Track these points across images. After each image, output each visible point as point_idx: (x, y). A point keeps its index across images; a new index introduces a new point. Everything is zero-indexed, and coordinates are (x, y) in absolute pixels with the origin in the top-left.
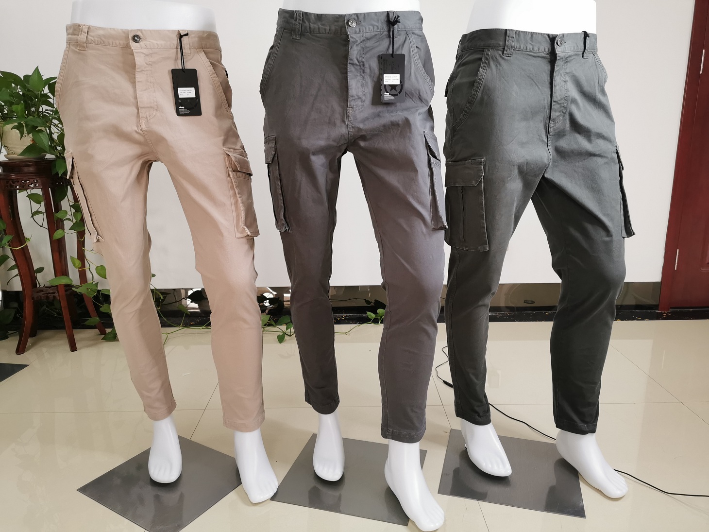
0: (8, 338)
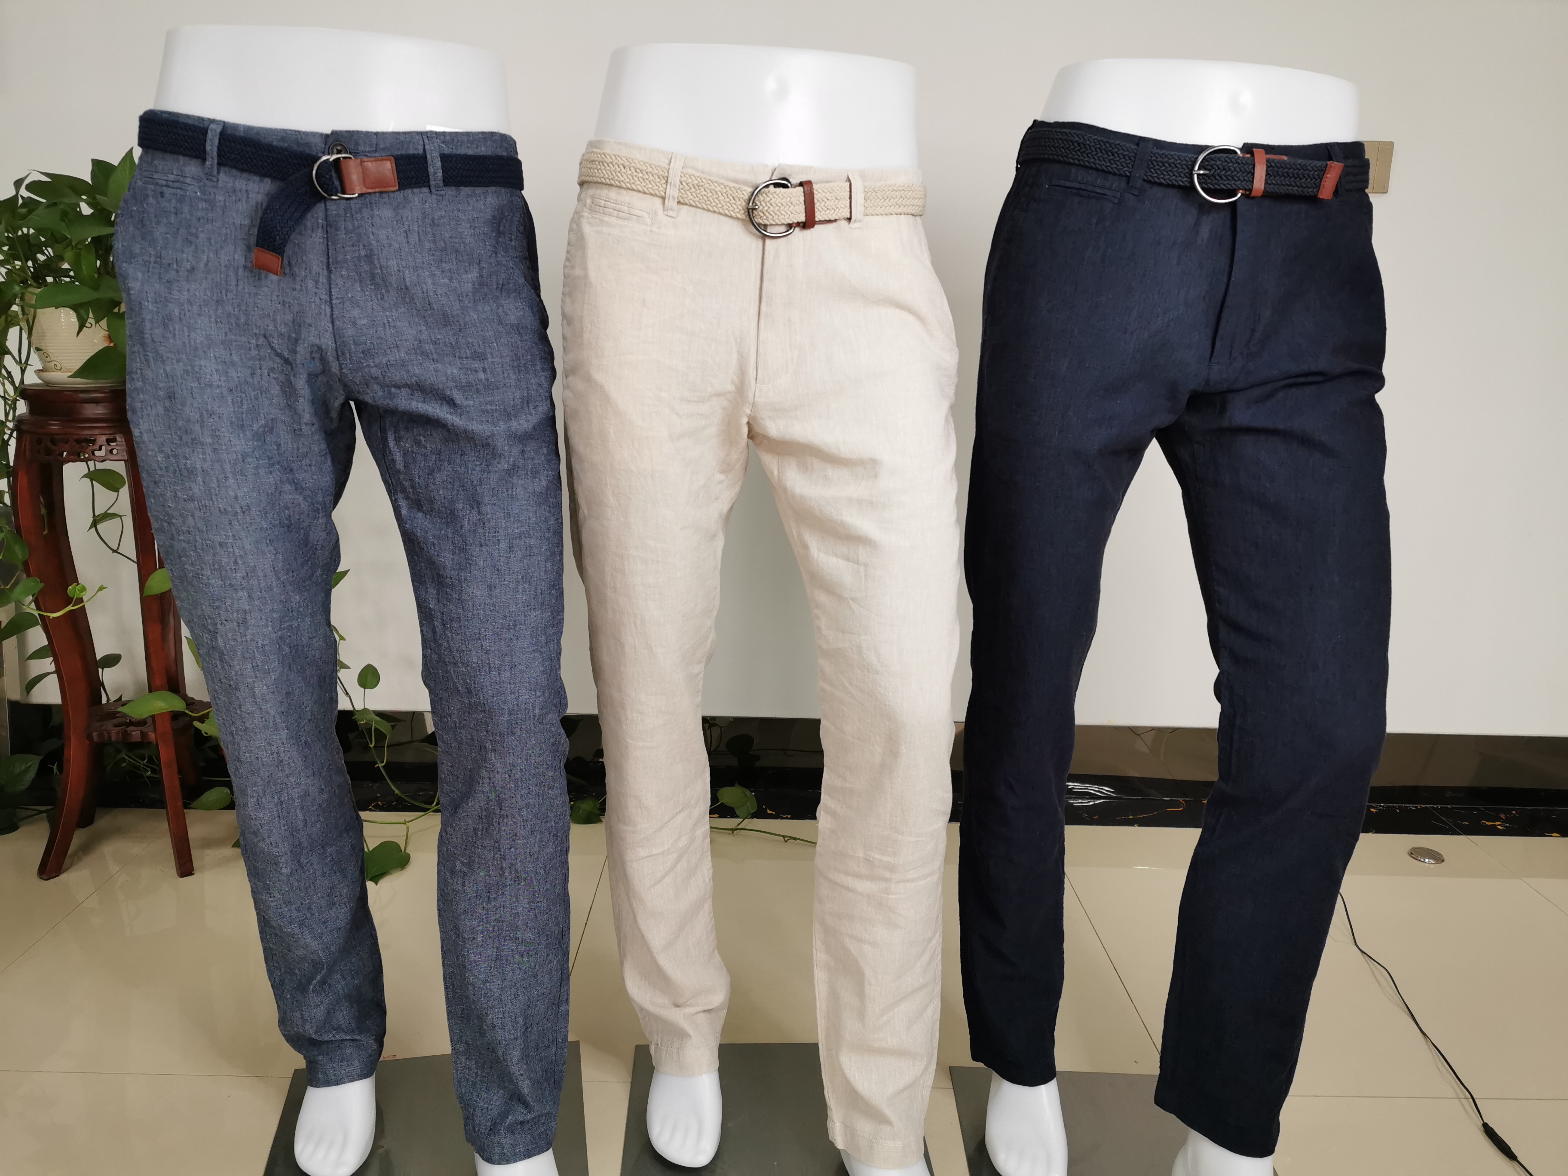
0: (18, 828)
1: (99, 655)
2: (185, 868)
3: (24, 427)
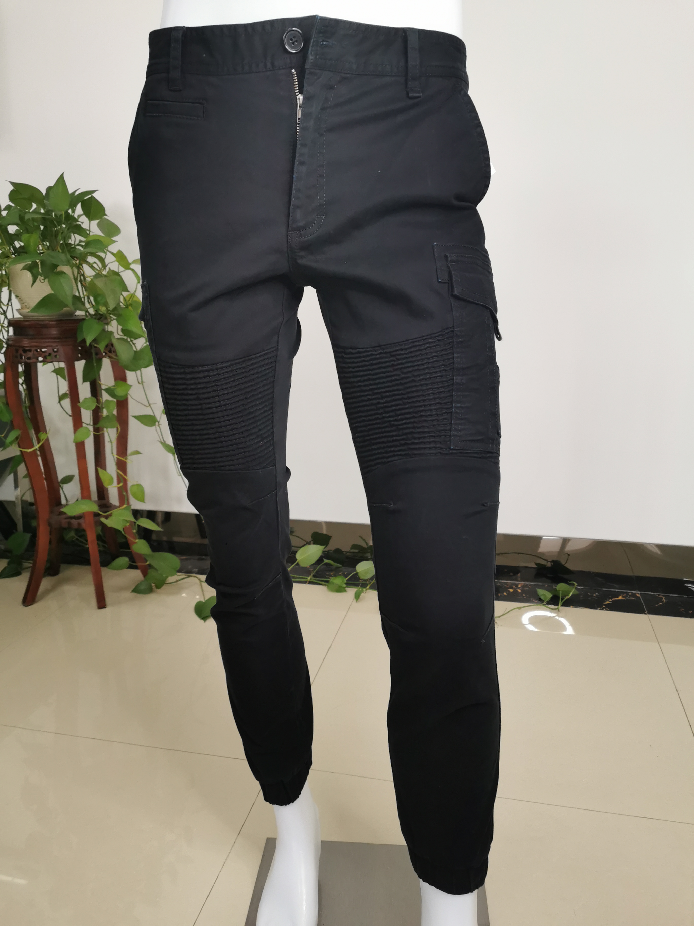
1: (60, 477)
2: (101, 604)
3: (10, 343)
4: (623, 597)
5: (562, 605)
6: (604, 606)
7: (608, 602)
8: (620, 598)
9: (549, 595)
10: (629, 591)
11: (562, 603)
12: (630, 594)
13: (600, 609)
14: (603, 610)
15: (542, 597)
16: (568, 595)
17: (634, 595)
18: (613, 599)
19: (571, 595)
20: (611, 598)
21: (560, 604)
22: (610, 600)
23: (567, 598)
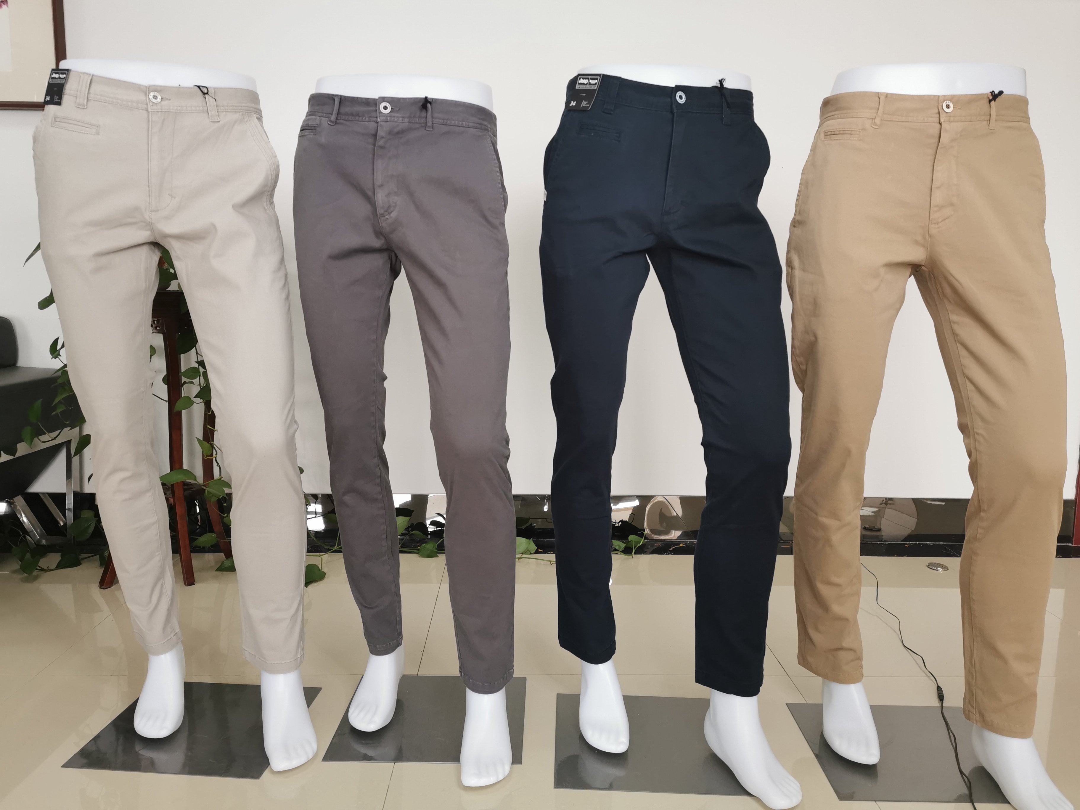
0: (80, 564)
2: (189, 580)
4: (683, 545)
5: (634, 554)
6: (669, 552)
7: (672, 549)
8: (681, 545)
9: (623, 545)
10: (687, 540)
11: (635, 550)
12: (689, 542)
13: (667, 554)
14: (669, 554)
15: (617, 548)
16: (640, 544)
17: (691, 543)
18: (675, 547)
19: (641, 544)
20: (674, 546)
21: (633, 553)
22: (673, 547)
23: (638, 545)
